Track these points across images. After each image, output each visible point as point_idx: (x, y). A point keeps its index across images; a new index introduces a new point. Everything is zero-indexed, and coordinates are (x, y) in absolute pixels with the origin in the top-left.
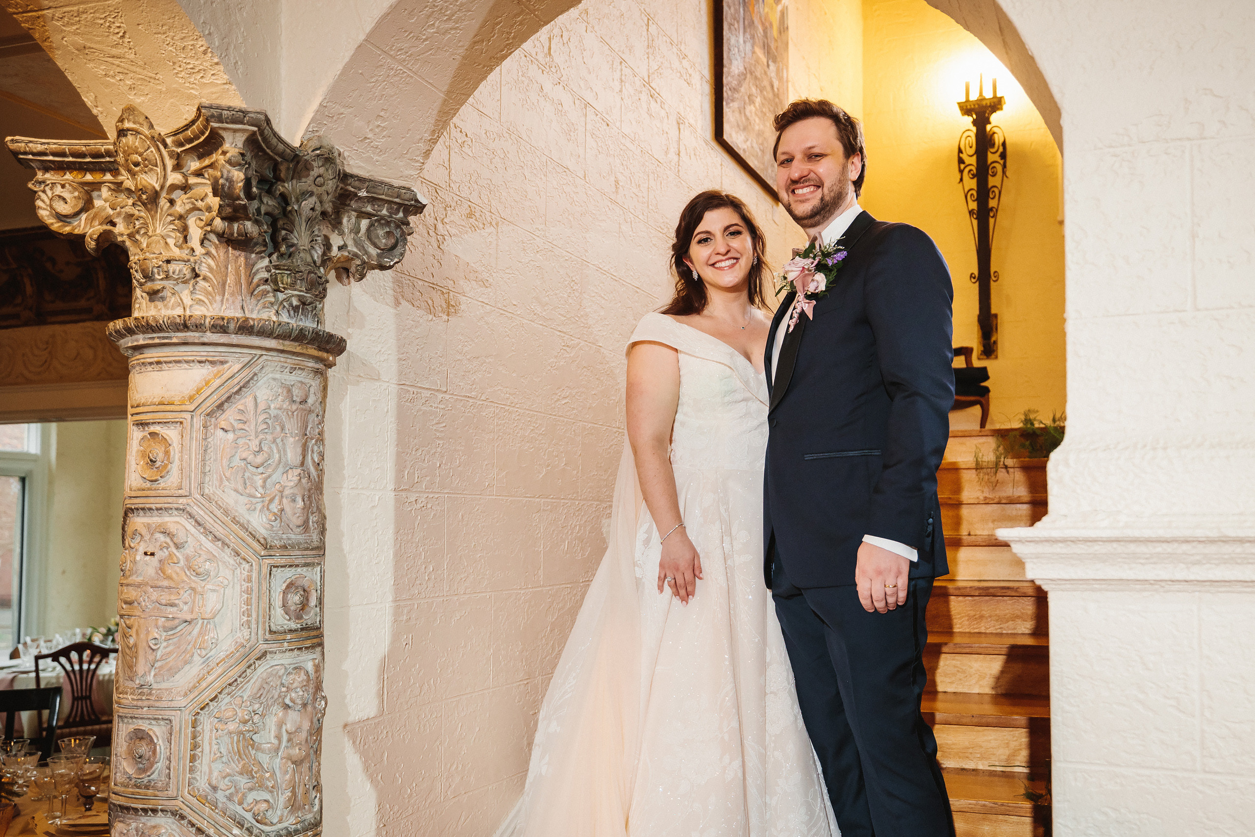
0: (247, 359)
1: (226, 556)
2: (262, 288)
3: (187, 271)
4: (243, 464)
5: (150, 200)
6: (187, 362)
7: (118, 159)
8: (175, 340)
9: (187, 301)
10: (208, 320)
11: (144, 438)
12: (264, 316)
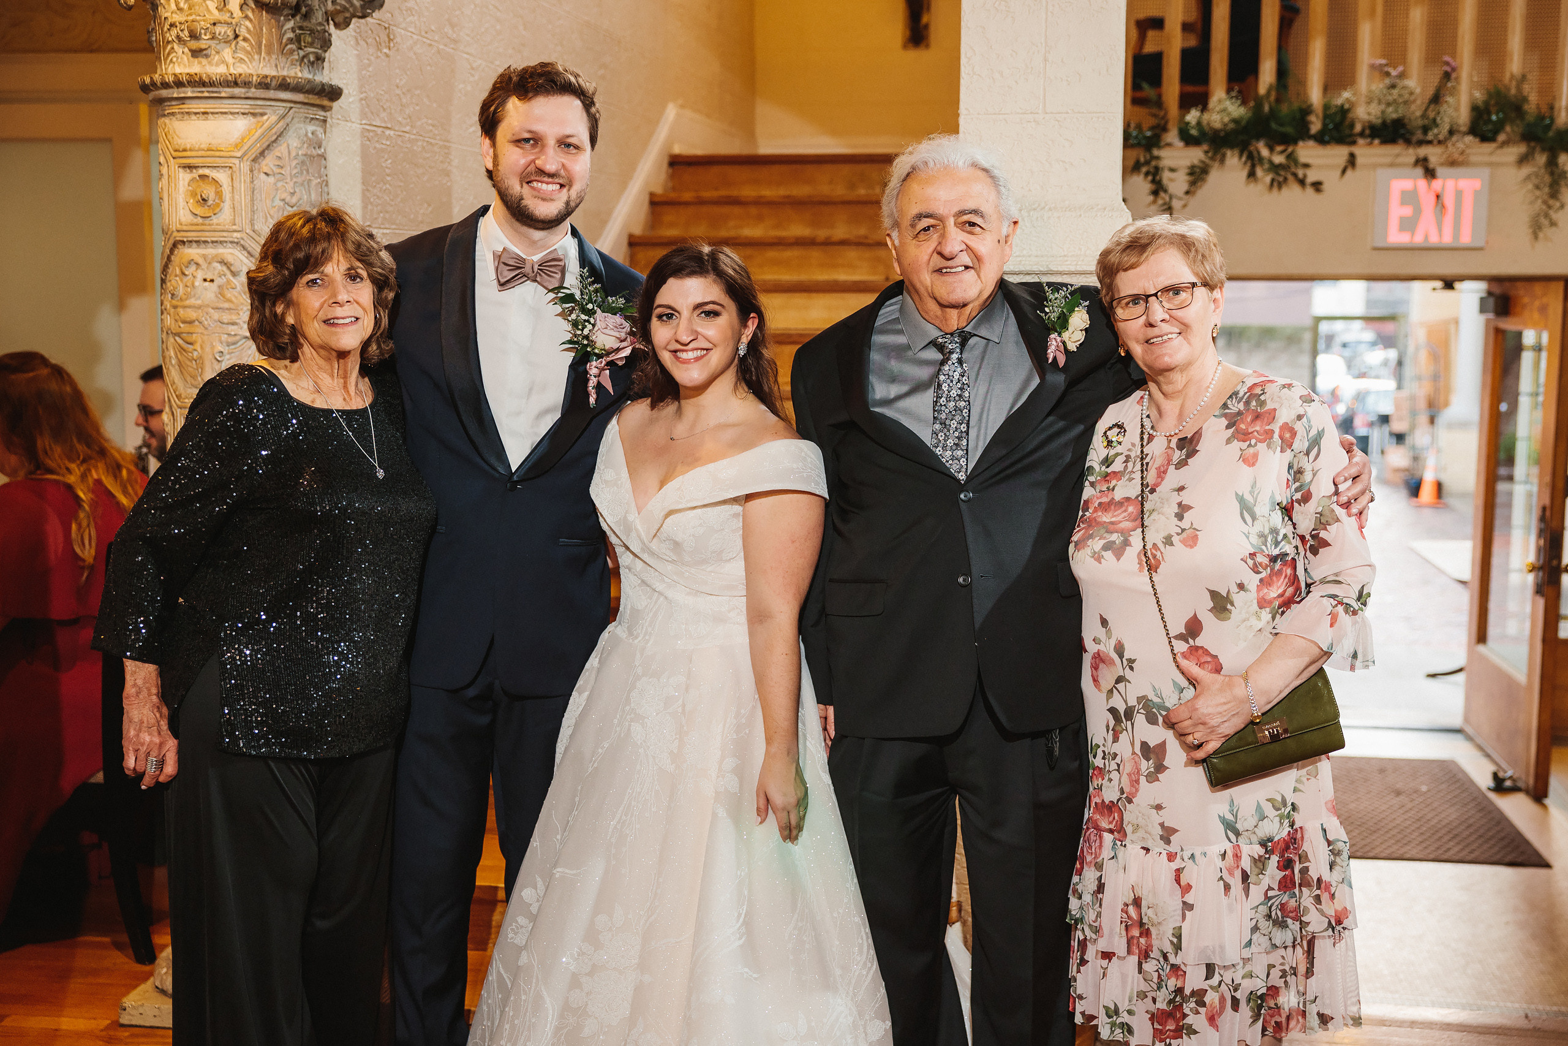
0: (281, 112)
2: (289, 46)
3: (229, 33)
4: (282, 204)
6: (232, 113)
8: (223, 95)
9: (230, 61)
10: (255, 78)
11: (193, 179)
12: (292, 73)
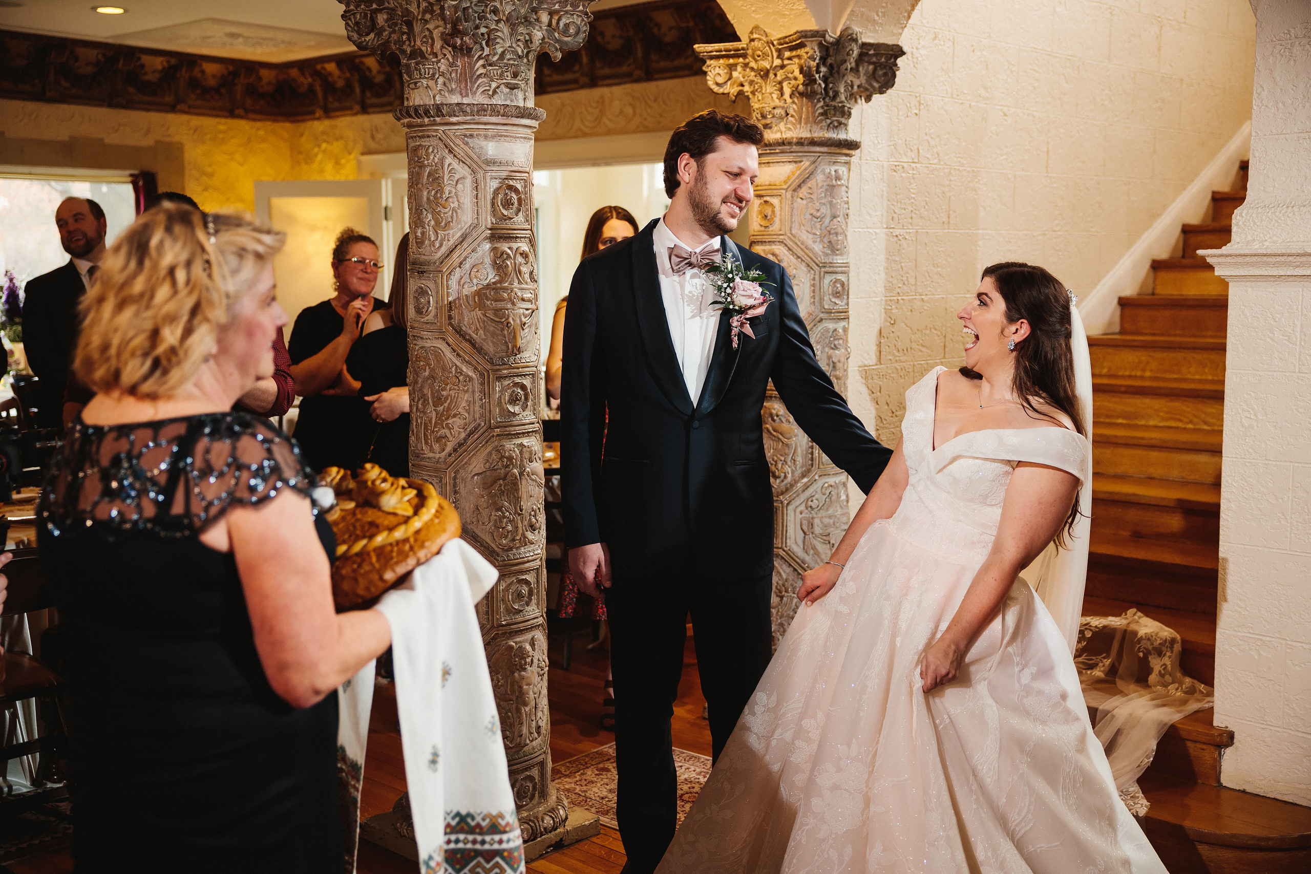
0: (813, 159)
1: (803, 267)
2: (820, 118)
3: (783, 113)
4: (810, 217)
5: (765, 74)
6: (783, 162)
7: (748, 52)
8: (777, 151)
9: (783, 129)
10: (795, 140)
11: (761, 203)
12: (821, 135)
